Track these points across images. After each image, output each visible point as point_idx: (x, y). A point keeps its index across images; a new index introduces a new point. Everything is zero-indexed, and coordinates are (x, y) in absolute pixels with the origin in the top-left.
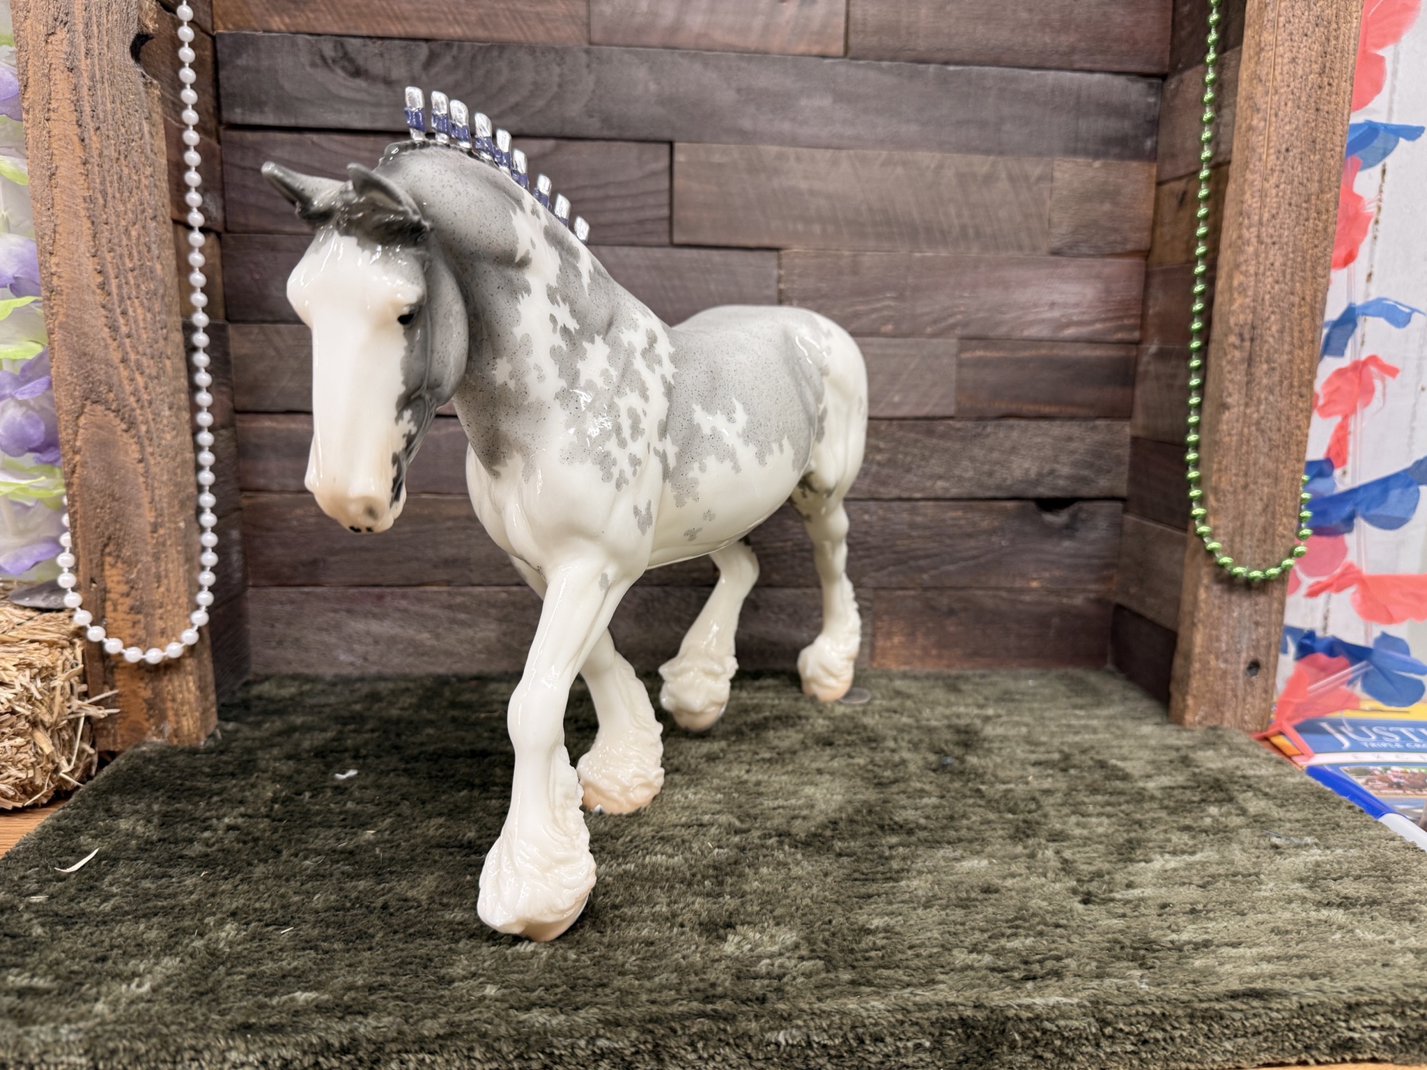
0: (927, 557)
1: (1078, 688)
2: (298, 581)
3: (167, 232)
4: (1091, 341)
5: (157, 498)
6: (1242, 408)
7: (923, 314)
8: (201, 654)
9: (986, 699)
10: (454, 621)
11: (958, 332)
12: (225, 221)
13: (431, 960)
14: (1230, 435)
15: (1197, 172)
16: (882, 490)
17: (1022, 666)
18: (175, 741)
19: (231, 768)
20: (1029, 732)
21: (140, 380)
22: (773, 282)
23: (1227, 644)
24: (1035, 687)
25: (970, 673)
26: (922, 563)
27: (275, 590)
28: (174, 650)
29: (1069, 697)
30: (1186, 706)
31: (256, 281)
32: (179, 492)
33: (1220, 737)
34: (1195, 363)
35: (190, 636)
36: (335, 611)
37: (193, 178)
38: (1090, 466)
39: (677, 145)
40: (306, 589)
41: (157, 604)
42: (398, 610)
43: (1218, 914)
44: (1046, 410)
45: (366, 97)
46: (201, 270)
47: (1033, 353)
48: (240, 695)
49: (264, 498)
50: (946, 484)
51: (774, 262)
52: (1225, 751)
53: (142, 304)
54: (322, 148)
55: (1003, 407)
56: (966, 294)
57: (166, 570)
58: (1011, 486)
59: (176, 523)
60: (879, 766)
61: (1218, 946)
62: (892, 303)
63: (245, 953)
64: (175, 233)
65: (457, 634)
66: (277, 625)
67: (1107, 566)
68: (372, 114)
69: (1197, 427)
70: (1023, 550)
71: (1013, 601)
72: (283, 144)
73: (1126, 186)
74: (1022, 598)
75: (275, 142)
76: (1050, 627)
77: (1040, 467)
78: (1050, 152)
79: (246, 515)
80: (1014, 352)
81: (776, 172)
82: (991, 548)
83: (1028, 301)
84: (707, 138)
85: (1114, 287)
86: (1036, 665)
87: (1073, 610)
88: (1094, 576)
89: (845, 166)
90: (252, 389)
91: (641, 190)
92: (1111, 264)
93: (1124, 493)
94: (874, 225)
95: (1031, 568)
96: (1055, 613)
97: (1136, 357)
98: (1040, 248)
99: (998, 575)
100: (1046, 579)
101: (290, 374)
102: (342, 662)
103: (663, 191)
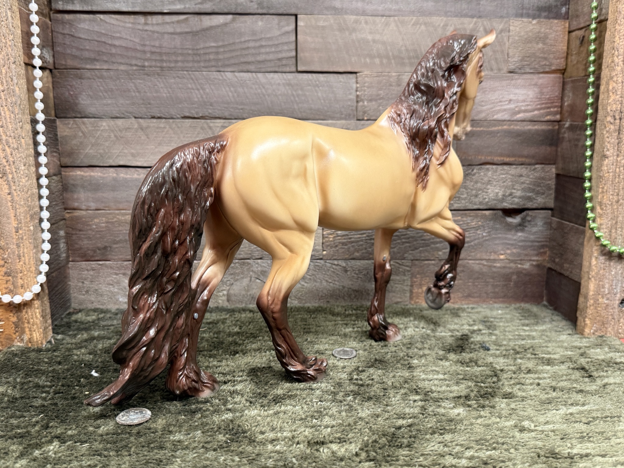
1: (527, 314)
2: (97, 258)
3: (22, 71)
4: (531, 121)
5: (18, 214)
6: (615, 157)
8: (43, 298)
9: (474, 321)
12: (54, 63)
13: (161, 461)
14: (608, 172)
15: (589, 25)
17: (495, 302)
18: (30, 345)
19: (59, 359)
20: (497, 339)
21: (8, 150)
22: (353, 91)
23: (609, 289)
24: (502, 314)
25: (466, 306)
26: (438, 245)
27: (84, 263)
28: (28, 296)
29: (521, 320)
30: (586, 324)
31: (71, 95)
32: (30, 210)
33: (604, 341)
34: (589, 132)
35: (37, 289)
37: (35, 40)
38: (533, 191)
39: (299, 16)
40: (101, 263)
41: (19, 271)
43: (595, 439)
44: (507, 160)
46: (40, 90)
47: (500, 128)
48: (65, 320)
49: (77, 213)
51: (354, 80)
52: (606, 349)
53: (9, 109)
54: (106, 22)
55: (483, 159)
57: (23, 253)
58: (488, 202)
59: (28, 227)
60: (411, 357)
61: (593, 456)
63: (63, 458)
64: (27, 71)
67: (543, 246)
69: (590, 168)
70: (495, 238)
71: (490, 266)
72: (85, 20)
73: (551, 34)
74: (495, 265)
75: (80, 19)
76: (511, 281)
77: (504, 191)
78: (508, 16)
79: (68, 222)
80: (489, 127)
81: (354, 30)
82: (477, 237)
83: (496, 99)
84: (316, 12)
85: (545, 90)
86: (503, 302)
87: (524, 271)
88: (535, 252)
89: (393, 26)
90: (70, 154)
91: (280, 42)
92: (543, 77)
93: (551, 204)
94: (409, 58)
95: (500, 248)
96: (514, 273)
97: (558, 129)
98: (503, 69)
99: (481, 252)
100: (508, 254)
101: (90, 146)
102: (120, 302)
103: (292, 42)
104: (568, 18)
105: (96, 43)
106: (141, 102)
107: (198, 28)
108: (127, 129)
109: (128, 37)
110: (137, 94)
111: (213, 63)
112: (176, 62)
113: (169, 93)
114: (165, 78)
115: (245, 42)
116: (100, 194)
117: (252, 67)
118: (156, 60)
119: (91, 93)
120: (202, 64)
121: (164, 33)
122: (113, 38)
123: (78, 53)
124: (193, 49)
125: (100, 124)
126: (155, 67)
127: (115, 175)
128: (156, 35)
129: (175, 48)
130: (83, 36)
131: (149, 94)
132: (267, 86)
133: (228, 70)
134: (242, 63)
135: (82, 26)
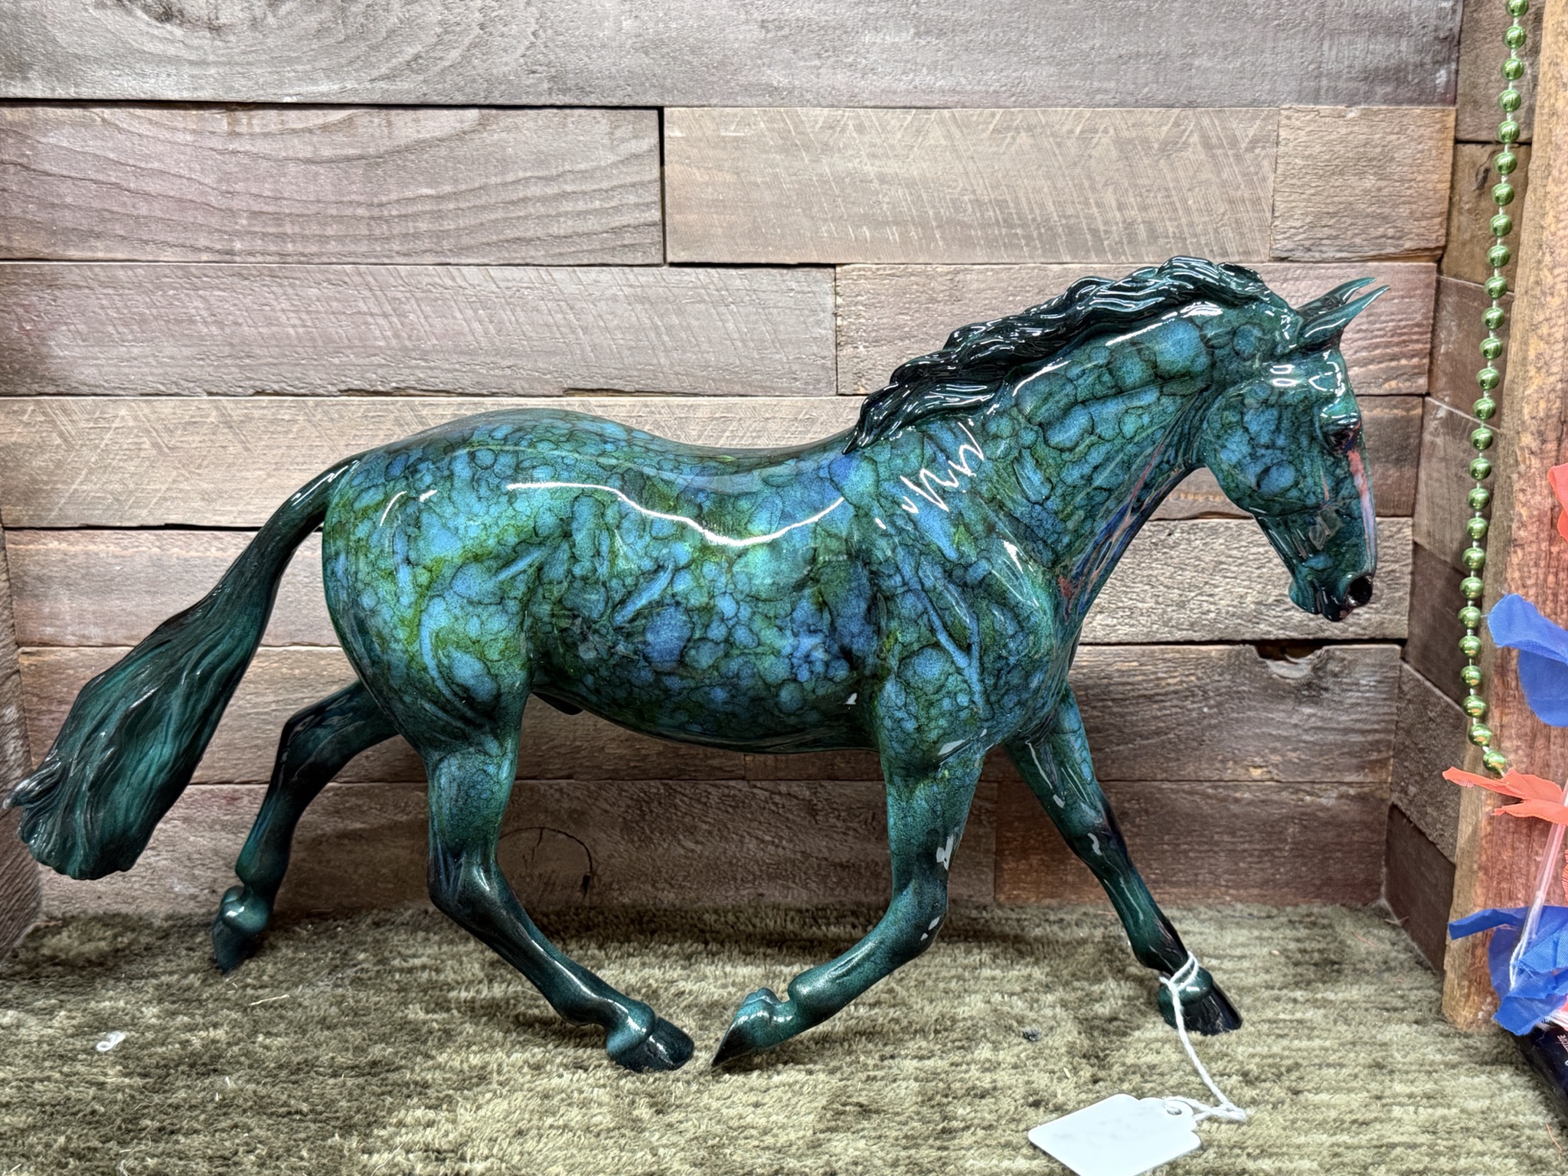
14: (1524, 586)
17: (1239, 900)
22: (829, 315)
24: (1247, 944)
31: (27, 333)
39: (667, 111)
45: (184, 53)
49: (52, 655)
50: (1109, 621)
51: (828, 286)
54: (119, 129)
55: (1201, 502)
58: (1216, 622)
67: (1375, 745)
68: (192, 76)
69: (1480, 568)
70: (1239, 721)
71: (1224, 800)
72: (59, 124)
73: (1402, 146)
74: (1238, 795)
75: (46, 122)
76: (1285, 841)
78: (1274, 100)
79: (26, 680)
81: (826, 148)
82: (1182, 720)
84: (714, 101)
85: (1383, 307)
86: (1263, 899)
87: (1320, 814)
89: (936, 135)
90: (28, 496)
91: (615, 182)
93: (1404, 633)
94: (985, 225)
95: (1252, 749)
96: (1293, 818)
97: (1422, 418)
98: (1258, 252)
99: (1199, 759)
100: (1276, 766)
101: (84, 472)
102: (177, 896)
103: (650, 182)
104: (1454, 102)
105: (94, 187)
106: (227, 350)
107: (386, 145)
108: (190, 425)
109: (185, 172)
110: (214, 330)
111: (427, 243)
112: (323, 239)
113: (304, 326)
114: (292, 286)
115: (517, 182)
116: (114, 604)
117: (538, 254)
118: (264, 236)
119: (82, 327)
120: (396, 248)
121: (286, 159)
122: (140, 172)
123: (42, 216)
124: (369, 205)
125: (110, 412)
126: (264, 253)
127: (156, 550)
128: (265, 164)
129: (318, 201)
130: (55, 170)
132: (578, 305)
133: (470, 261)
134: (507, 241)
135: (51, 140)
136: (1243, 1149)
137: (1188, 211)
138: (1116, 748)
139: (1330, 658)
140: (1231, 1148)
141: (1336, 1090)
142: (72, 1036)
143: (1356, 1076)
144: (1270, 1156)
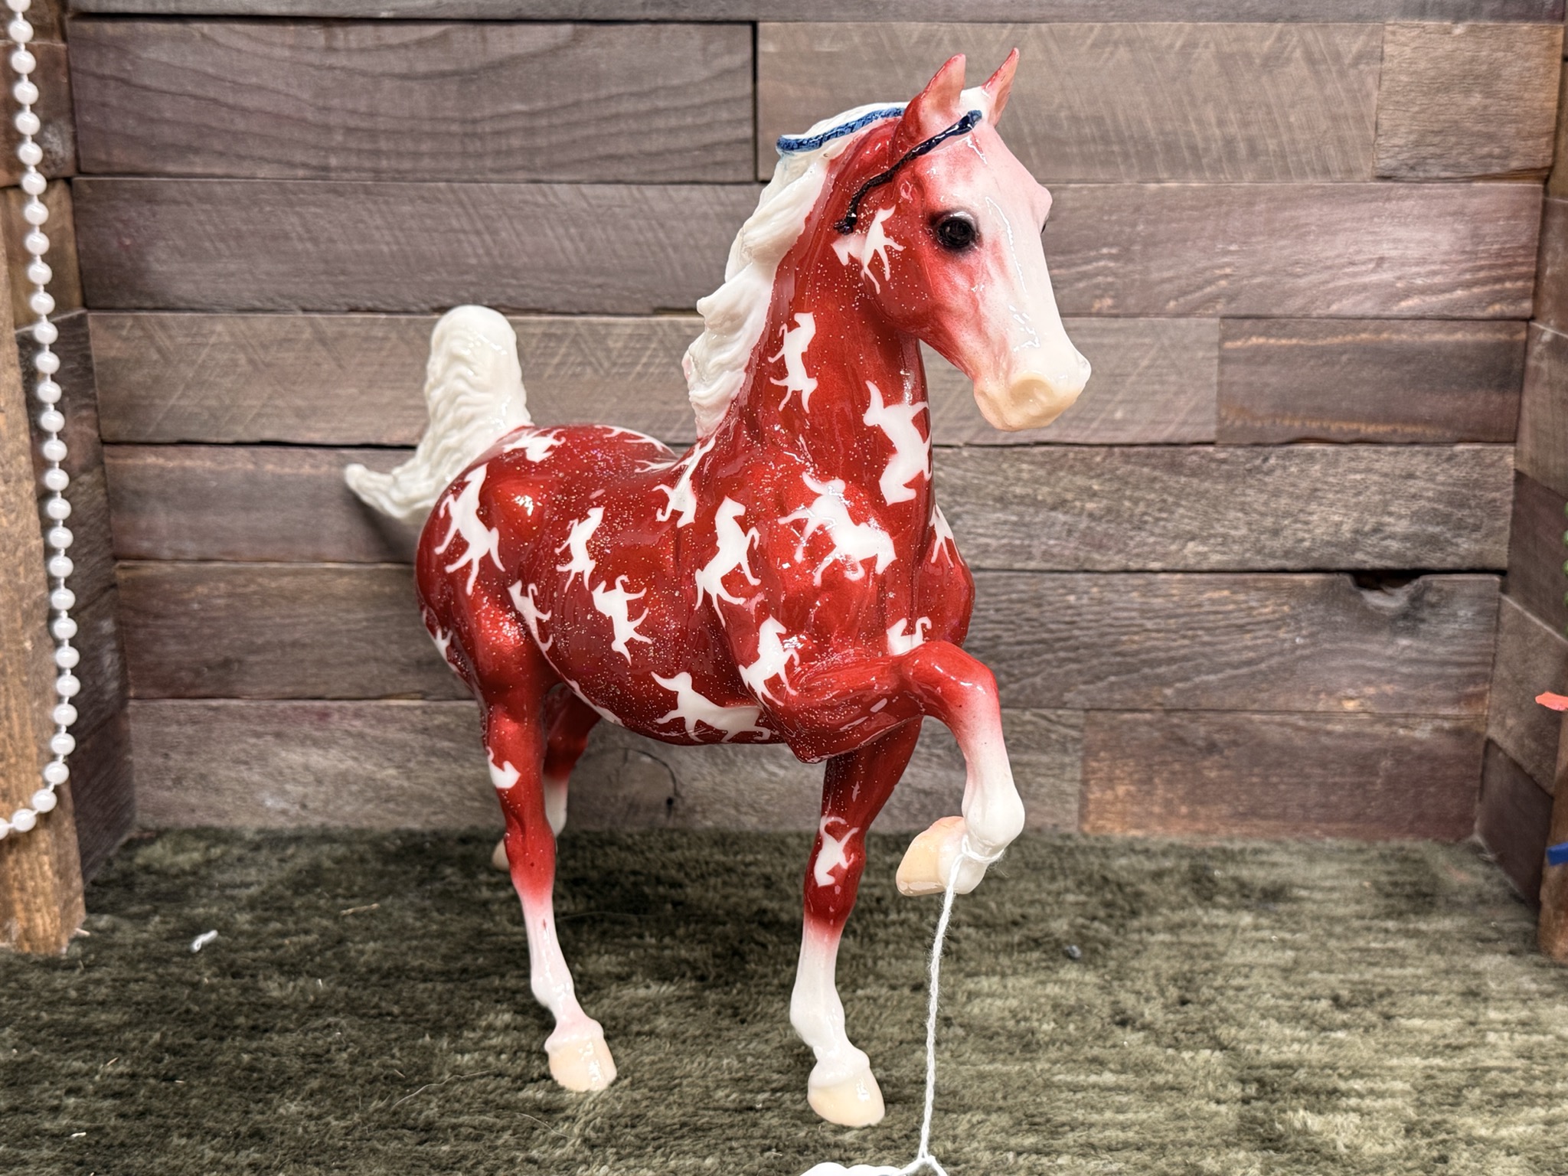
0: (1171, 661)
2: (202, 691)
4: (1444, 319)
7: (1163, 281)
8: (60, 824)
10: (433, 752)
11: (1220, 307)
12: (77, 157)
16: (1096, 556)
17: (1329, 833)
18: (27, 948)
19: (103, 992)
24: (1336, 877)
26: (1162, 670)
27: (169, 702)
28: (23, 820)
31: (127, 248)
32: (21, 599)
35: (45, 800)
36: (258, 735)
38: (1445, 519)
39: (761, 26)
40: (214, 703)
42: (348, 733)
44: (1369, 430)
47: (1349, 338)
48: (118, 865)
49: (150, 569)
50: (1202, 549)
54: (218, 44)
55: (1297, 427)
56: (1233, 248)
58: (1310, 550)
59: (21, 642)
62: (1112, 264)
65: (438, 770)
66: (173, 755)
67: (1472, 679)
70: (1332, 652)
71: (1315, 732)
72: (159, 38)
73: (1509, 64)
74: (1330, 727)
75: (147, 36)
76: (1377, 775)
77: (1359, 520)
78: (1379, 15)
79: (122, 594)
80: (1315, 338)
81: (921, 63)
82: (1276, 648)
83: (1339, 256)
84: (809, 14)
85: (1488, 229)
86: (1352, 833)
87: (1415, 748)
88: (1450, 694)
89: (1034, 49)
90: (128, 409)
91: (707, 98)
92: (1482, 192)
93: (1503, 562)
94: (1081, 142)
95: (1345, 681)
96: (1385, 751)
97: (1526, 343)
98: (1360, 170)
99: (1289, 690)
100: (1370, 698)
101: (181, 388)
102: (268, 810)
103: (742, 99)
104: (1563, 18)
105: (193, 102)
107: (479, 60)
108: (285, 342)
109: (281, 87)
110: (309, 246)
111: (519, 160)
112: (417, 155)
113: (398, 243)
114: (387, 203)
115: (610, 98)
116: (210, 519)
117: (629, 170)
118: (359, 152)
119: (180, 243)
120: (489, 162)
121: (383, 75)
122: (237, 87)
123: (141, 131)
124: (464, 122)
125: (207, 327)
126: (359, 169)
127: (250, 467)
128: (361, 80)
129: (413, 117)
130: (154, 84)
131: (341, 246)
132: (671, 223)
133: (562, 178)
134: (601, 158)
135: (153, 56)
136: (1334, 1068)
137: (1290, 127)
138: (1205, 678)
139: (1428, 588)
140: (1323, 1068)
141: (1429, 1016)
142: (167, 940)
143: (1449, 1003)
144: (1362, 1077)
